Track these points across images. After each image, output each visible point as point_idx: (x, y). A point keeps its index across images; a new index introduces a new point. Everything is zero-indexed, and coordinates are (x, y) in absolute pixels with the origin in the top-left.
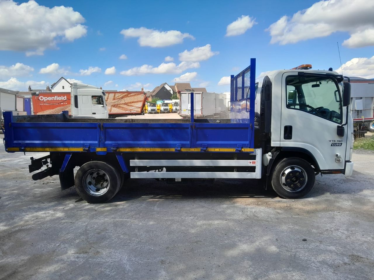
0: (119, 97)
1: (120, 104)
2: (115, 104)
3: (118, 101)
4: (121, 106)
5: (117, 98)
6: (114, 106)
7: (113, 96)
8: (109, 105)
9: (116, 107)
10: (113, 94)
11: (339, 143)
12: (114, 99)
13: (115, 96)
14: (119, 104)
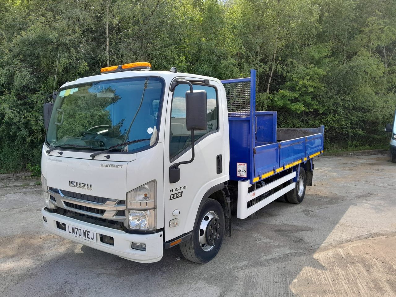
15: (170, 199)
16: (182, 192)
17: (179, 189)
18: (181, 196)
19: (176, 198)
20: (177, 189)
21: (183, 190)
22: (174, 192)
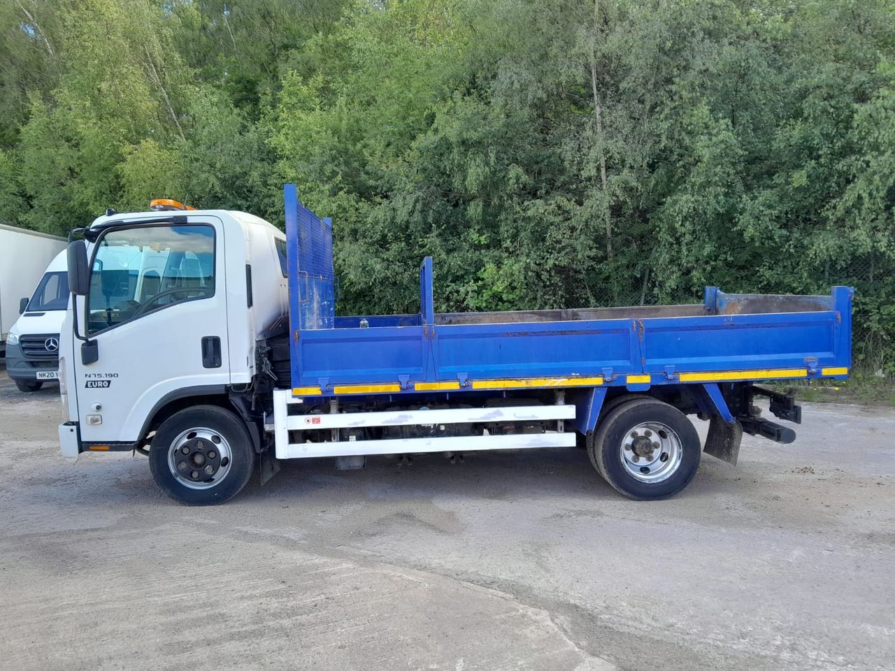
15: (87, 386)
16: (109, 382)
17: (104, 375)
18: (108, 386)
19: (97, 387)
20: (100, 375)
21: (112, 379)
22: (93, 378)
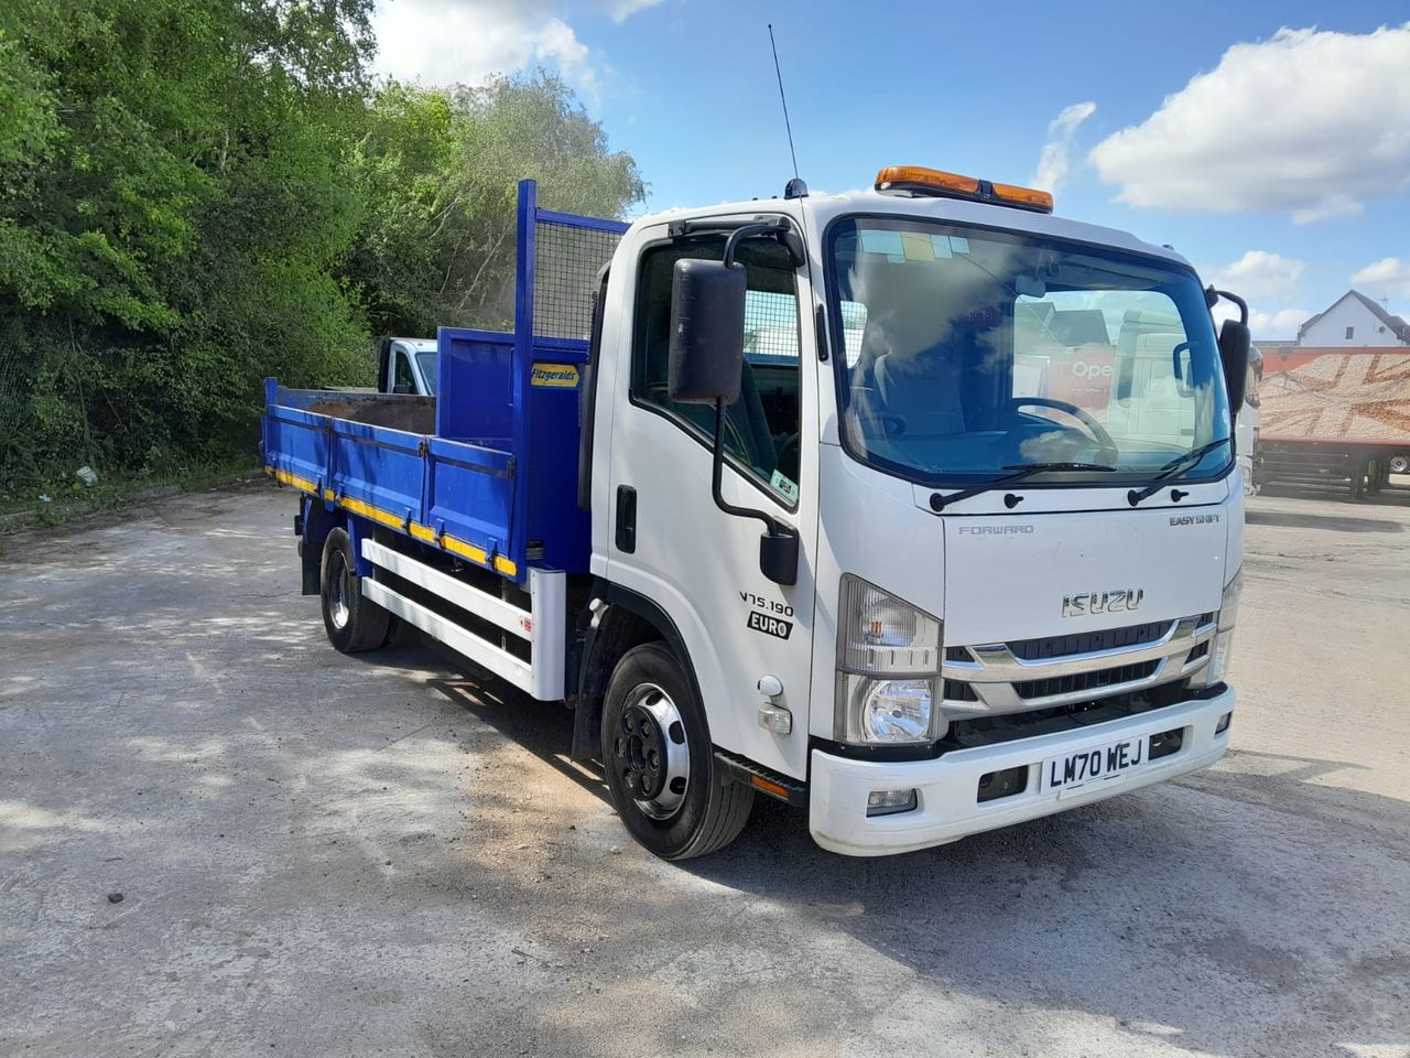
0: (1396, 371)
1: (1398, 402)
2: (1369, 400)
3: (1387, 388)
4: (1395, 409)
5: (1387, 374)
6: (1363, 409)
7: (1368, 365)
8: (1342, 405)
9: (1372, 415)
10: (1369, 358)
11: (778, 621)
12: (1370, 379)
13: (1374, 365)
14: (1391, 403)
